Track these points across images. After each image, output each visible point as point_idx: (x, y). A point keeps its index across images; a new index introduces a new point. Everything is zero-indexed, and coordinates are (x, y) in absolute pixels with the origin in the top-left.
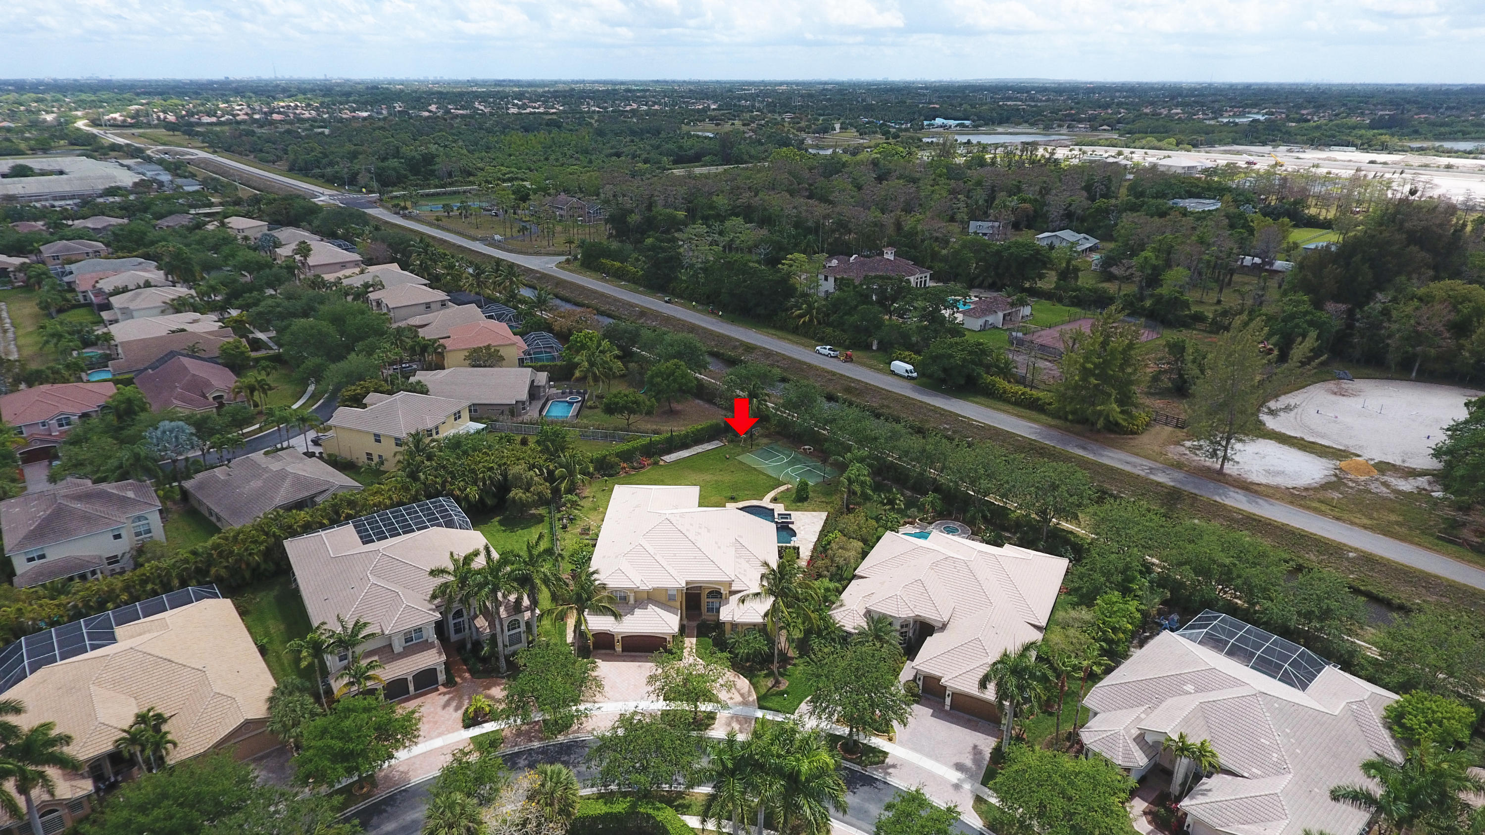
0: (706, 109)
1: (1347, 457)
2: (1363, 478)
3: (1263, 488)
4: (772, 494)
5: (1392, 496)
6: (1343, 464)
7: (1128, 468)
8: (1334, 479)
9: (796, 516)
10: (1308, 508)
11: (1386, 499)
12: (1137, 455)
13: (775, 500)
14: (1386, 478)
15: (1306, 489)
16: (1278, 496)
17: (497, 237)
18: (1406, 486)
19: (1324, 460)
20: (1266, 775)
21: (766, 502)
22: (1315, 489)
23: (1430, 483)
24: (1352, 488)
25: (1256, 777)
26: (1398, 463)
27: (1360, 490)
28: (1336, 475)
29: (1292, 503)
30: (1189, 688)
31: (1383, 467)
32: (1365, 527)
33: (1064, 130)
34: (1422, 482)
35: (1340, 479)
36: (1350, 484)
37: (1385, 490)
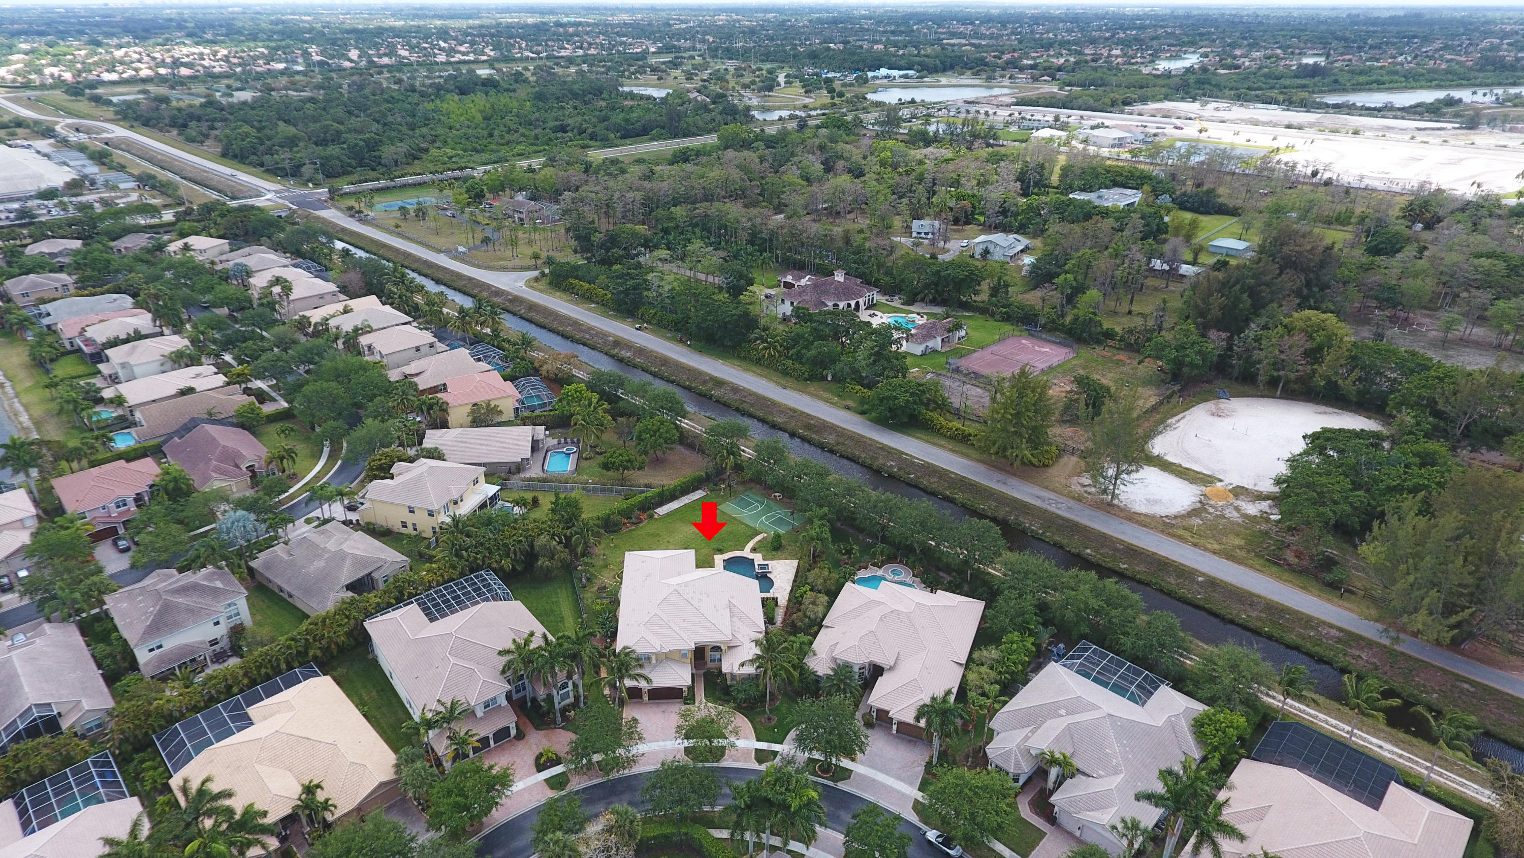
0: (644, 55)
1: (1211, 482)
2: (1221, 503)
3: (1143, 518)
4: (751, 544)
5: (1240, 520)
6: (1207, 490)
7: (1038, 503)
8: (1199, 505)
9: (772, 564)
10: (1173, 536)
11: (1233, 523)
12: (1046, 488)
13: (754, 550)
14: (1239, 503)
15: (1176, 517)
16: (1153, 525)
17: (461, 249)
18: (1252, 509)
19: (1193, 486)
20: (1108, 775)
21: (746, 553)
22: (1182, 517)
23: (1270, 507)
24: (1210, 514)
25: (1101, 777)
26: (1250, 487)
27: (1217, 516)
28: (1200, 502)
29: (1162, 532)
30: (1063, 712)
31: (1239, 491)
32: (1214, 552)
33: (1006, 82)
34: (1265, 505)
35: (1203, 505)
36: (1211, 510)
37: (1235, 514)
